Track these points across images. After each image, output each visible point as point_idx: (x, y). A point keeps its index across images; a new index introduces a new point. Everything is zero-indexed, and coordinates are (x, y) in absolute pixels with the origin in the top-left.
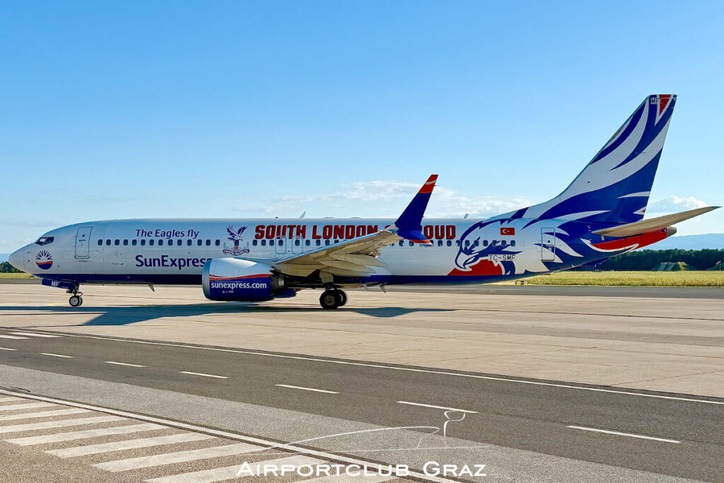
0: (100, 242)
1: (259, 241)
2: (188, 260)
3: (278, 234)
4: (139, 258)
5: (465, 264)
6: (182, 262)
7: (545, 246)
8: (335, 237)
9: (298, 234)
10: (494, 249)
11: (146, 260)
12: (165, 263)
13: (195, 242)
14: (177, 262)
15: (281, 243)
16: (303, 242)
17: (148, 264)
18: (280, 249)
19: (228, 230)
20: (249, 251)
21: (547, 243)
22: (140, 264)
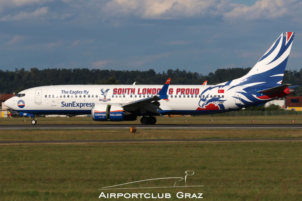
0: (46, 97)
1: (115, 96)
2: (84, 104)
3: (123, 92)
4: (63, 103)
5: (203, 105)
6: (81, 104)
7: (236, 98)
8: (147, 94)
9: (131, 92)
10: (215, 99)
11: (66, 104)
12: (74, 105)
13: (87, 96)
14: (79, 105)
15: (124, 97)
16: (133, 96)
17: (67, 105)
18: (124, 99)
19: (101, 90)
20: (110, 100)
21: (237, 96)
22: (63, 105)
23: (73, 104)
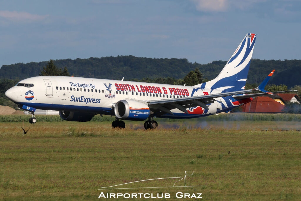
0: (57, 88)
1: (119, 92)
2: (91, 99)
3: (125, 89)
4: (73, 97)
5: (192, 109)
6: (89, 100)
7: (219, 102)
8: (146, 92)
9: (132, 89)
11: (75, 98)
13: (94, 90)
14: (86, 100)
15: (127, 93)
16: (135, 93)
17: (75, 100)
19: (105, 85)
20: (115, 96)
21: (219, 100)
22: (72, 100)
23: (82, 99)
